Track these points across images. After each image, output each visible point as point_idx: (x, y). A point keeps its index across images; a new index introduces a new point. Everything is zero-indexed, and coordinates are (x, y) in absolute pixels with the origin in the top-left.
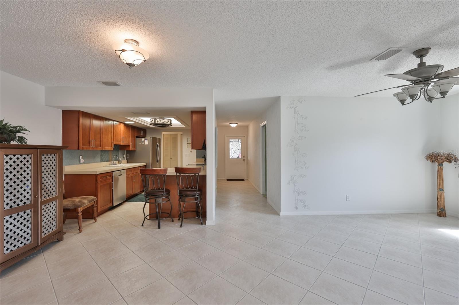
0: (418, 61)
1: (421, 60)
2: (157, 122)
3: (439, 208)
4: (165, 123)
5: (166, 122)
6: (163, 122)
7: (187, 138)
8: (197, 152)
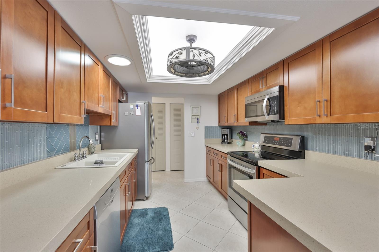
2: (194, 56)
5: (211, 59)
6: (205, 58)
7: (192, 107)
8: (208, 129)
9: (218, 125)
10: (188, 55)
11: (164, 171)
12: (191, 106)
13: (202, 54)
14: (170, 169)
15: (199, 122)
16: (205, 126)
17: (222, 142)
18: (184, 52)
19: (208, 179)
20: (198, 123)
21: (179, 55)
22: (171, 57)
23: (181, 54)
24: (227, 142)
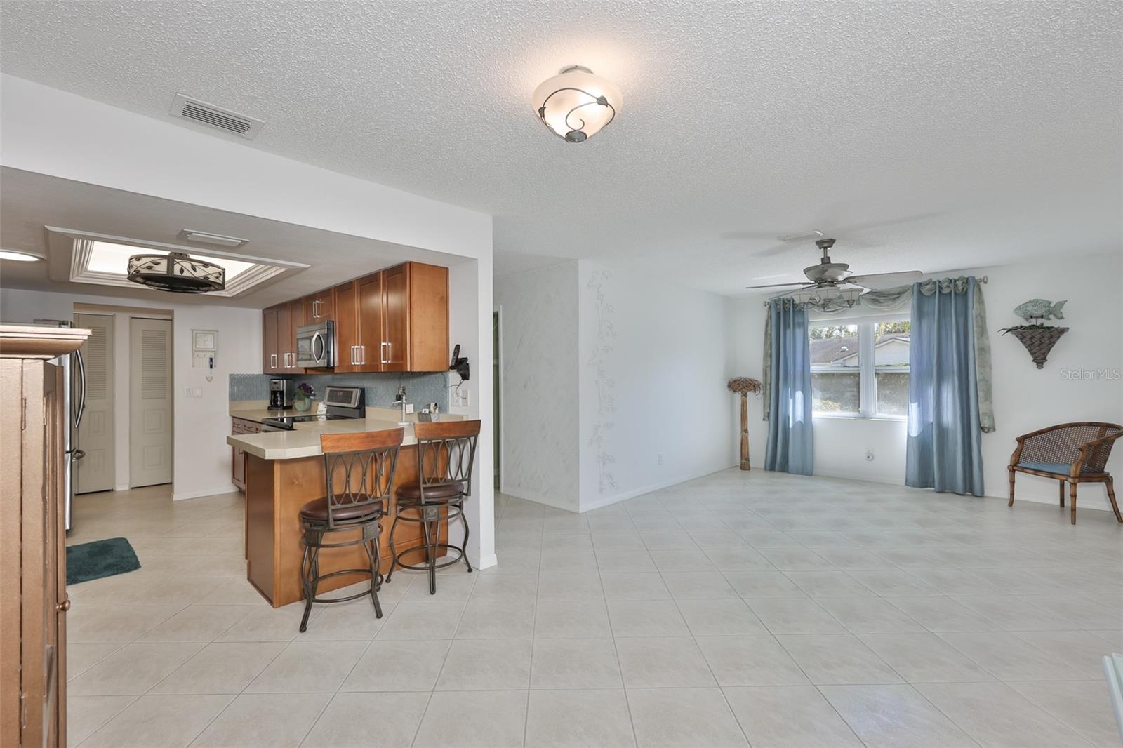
0: (821, 254)
1: (825, 253)
2: (182, 271)
3: (744, 458)
4: (212, 279)
5: (216, 275)
6: (204, 274)
7: (194, 332)
8: (235, 380)
9: (262, 373)
10: (170, 266)
11: (109, 491)
12: (192, 330)
13: (197, 269)
14: (130, 485)
15: (213, 366)
16: (230, 375)
17: (272, 406)
18: (164, 263)
19: (237, 486)
20: (211, 367)
21: (153, 265)
22: (137, 263)
23: (157, 264)
24: (282, 405)
